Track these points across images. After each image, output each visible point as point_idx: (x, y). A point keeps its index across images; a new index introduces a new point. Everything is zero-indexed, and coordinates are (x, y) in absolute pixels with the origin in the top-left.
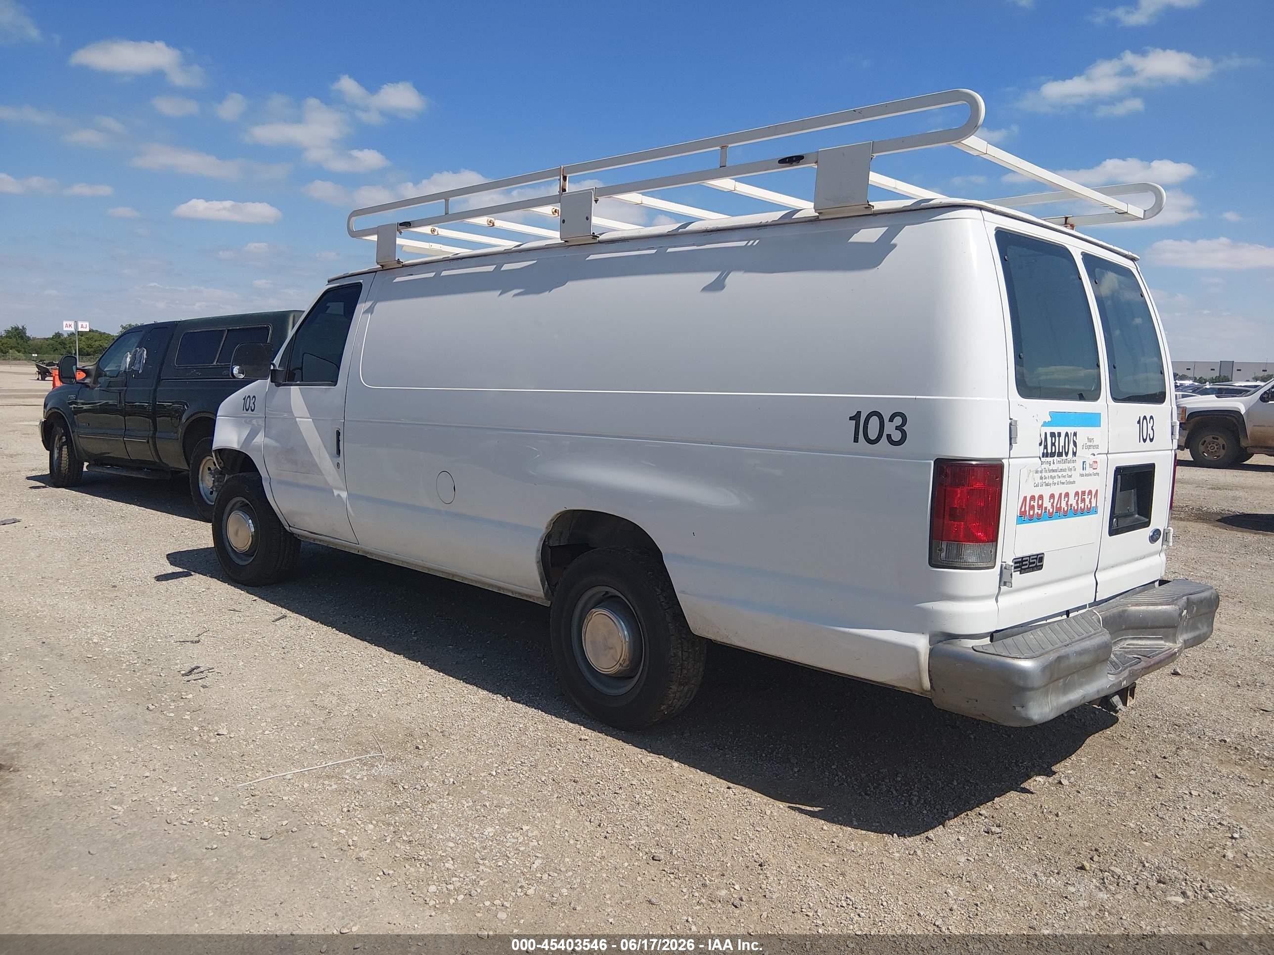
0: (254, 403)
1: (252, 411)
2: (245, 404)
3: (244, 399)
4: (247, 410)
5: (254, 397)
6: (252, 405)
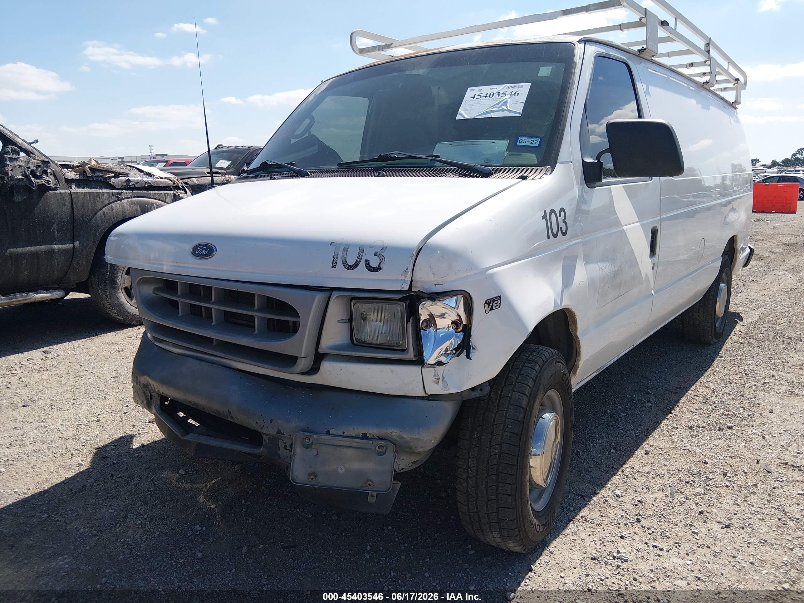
0: (564, 221)
1: (564, 234)
2: (549, 226)
3: (544, 217)
4: (555, 236)
5: (562, 210)
6: (562, 225)
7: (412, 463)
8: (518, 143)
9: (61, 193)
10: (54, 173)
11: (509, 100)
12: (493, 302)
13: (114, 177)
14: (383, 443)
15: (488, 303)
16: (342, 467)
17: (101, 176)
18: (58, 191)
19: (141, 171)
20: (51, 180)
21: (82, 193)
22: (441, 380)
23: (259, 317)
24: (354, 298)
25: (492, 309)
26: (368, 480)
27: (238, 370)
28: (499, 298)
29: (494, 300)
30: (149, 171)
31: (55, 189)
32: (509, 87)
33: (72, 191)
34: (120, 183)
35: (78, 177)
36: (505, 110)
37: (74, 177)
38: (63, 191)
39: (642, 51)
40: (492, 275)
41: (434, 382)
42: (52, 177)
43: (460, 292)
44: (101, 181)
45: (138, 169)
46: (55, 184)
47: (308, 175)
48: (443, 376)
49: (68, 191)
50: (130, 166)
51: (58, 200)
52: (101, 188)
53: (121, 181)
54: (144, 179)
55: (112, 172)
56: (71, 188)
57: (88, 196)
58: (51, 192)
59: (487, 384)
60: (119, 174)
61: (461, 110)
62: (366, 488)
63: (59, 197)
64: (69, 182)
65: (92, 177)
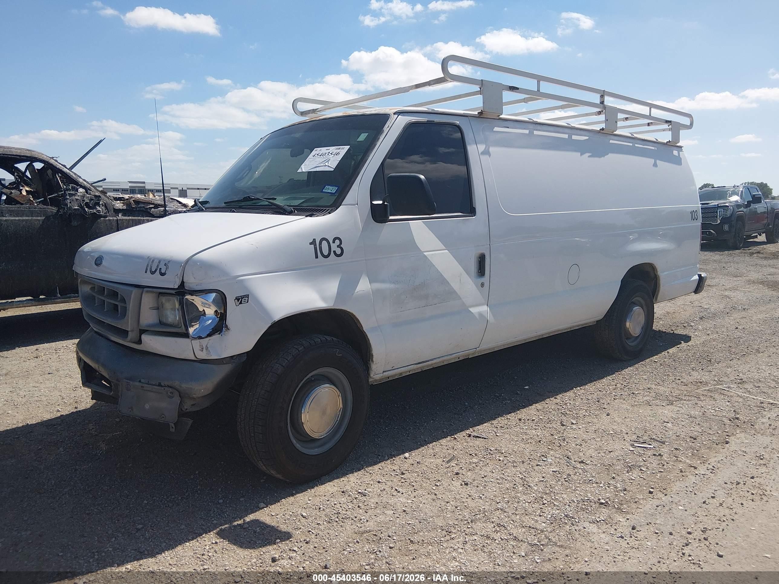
7: (192, 405)
8: (324, 190)
9: (109, 220)
10: (105, 205)
11: (331, 159)
12: (242, 298)
13: (154, 208)
14: (171, 390)
15: (237, 299)
16: (148, 405)
17: (143, 207)
18: (107, 218)
19: (180, 203)
20: (101, 210)
21: (126, 220)
22: (204, 349)
23: (121, 306)
24: (160, 293)
25: (241, 303)
26: (164, 415)
27: (112, 341)
28: (247, 296)
29: (242, 297)
30: (185, 203)
31: (105, 217)
32: (337, 149)
33: (119, 218)
34: (158, 212)
35: (125, 207)
36: (326, 166)
37: (121, 208)
38: (111, 218)
39: (481, 113)
40: (242, 281)
41: (200, 350)
42: (103, 208)
43: (215, 291)
44: (142, 211)
45: (178, 201)
46: (105, 213)
47: (203, 210)
48: (206, 346)
49: (115, 218)
50: (172, 199)
51: (107, 224)
52: (143, 216)
53: (159, 211)
54: (179, 209)
55: (153, 204)
56: (118, 216)
57: (131, 222)
58: (102, 219)
59: (246, 355)
60: (159, 205)
61: (303, 166)
62: (161, 419)
63: (107, 222)
64: (117, 211)
65: (136, 208)
